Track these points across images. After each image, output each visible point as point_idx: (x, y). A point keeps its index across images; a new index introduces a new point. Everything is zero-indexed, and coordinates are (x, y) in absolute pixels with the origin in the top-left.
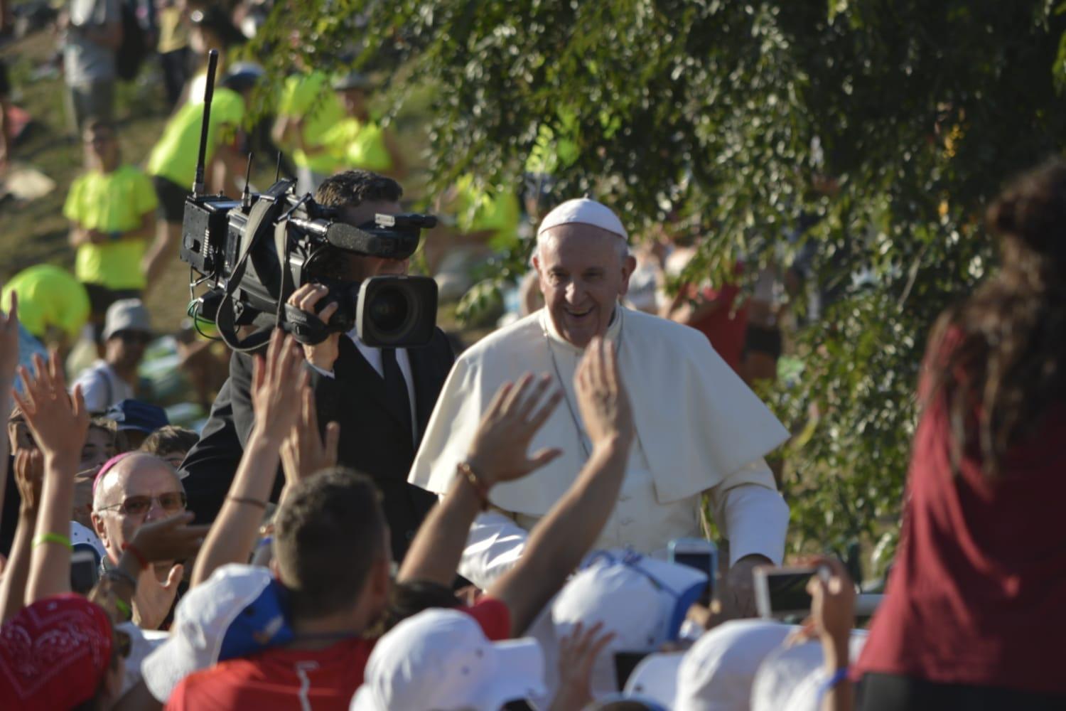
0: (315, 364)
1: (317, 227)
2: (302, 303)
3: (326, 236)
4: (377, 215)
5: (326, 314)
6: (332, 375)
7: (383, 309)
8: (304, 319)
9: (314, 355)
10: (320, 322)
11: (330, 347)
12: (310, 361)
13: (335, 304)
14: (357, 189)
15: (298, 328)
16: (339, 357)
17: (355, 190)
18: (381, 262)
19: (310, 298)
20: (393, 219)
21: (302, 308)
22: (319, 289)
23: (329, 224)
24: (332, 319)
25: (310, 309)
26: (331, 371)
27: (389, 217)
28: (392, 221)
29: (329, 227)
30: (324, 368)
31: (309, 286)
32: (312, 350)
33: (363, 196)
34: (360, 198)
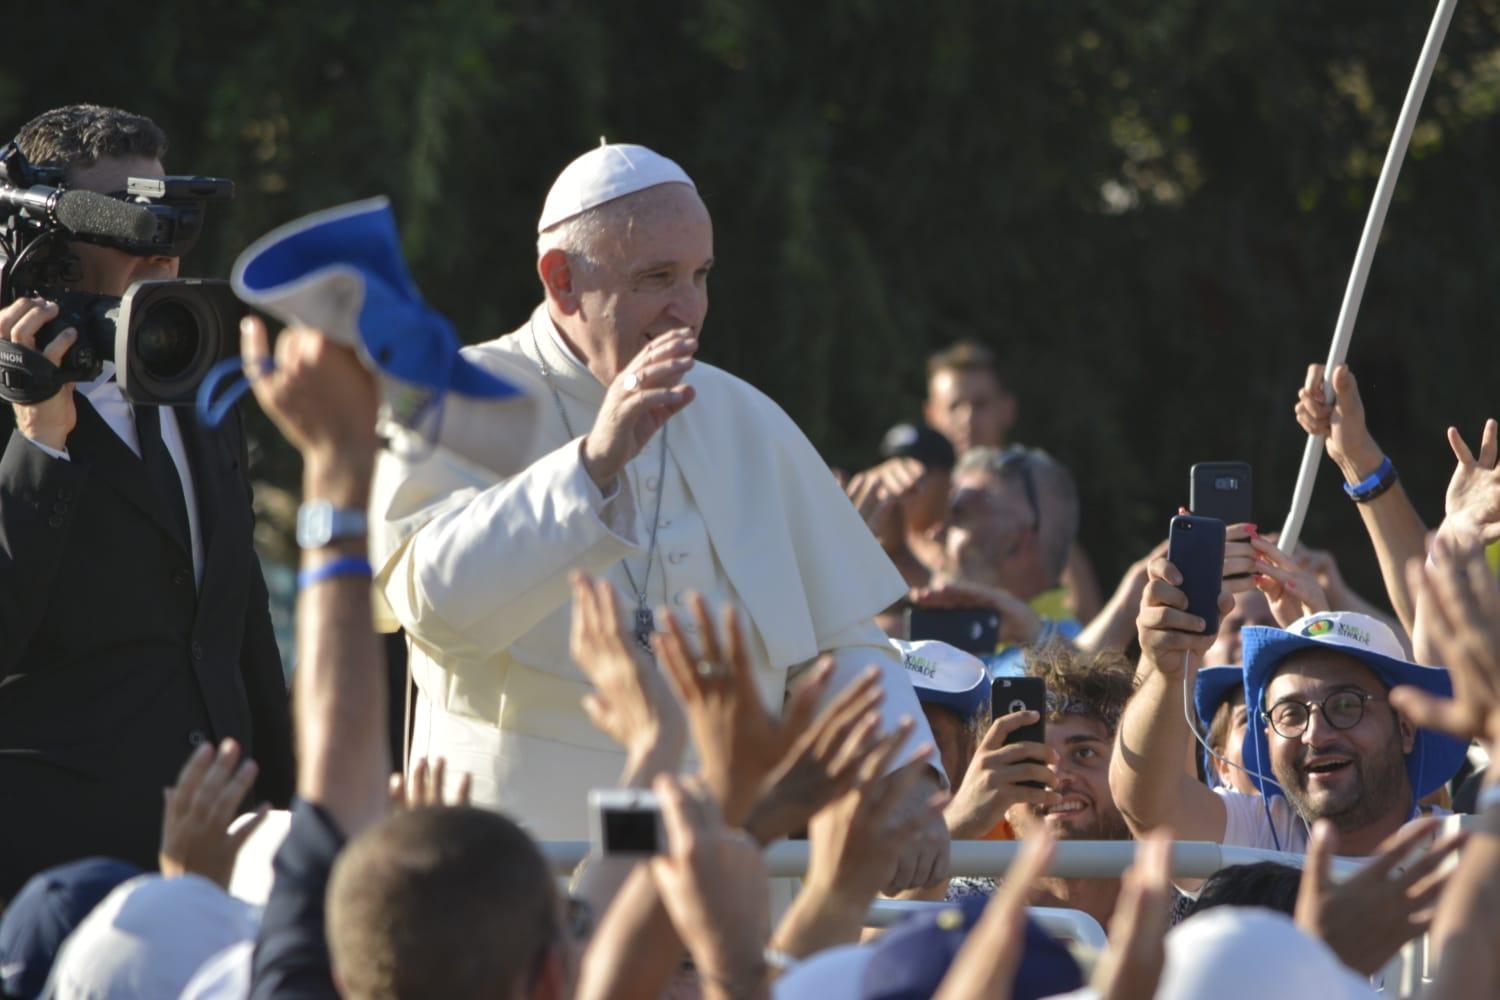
0: (35, 438)
1: (36, 198)
2: (14, 331)
3: (54, 213)
4: (131, 180)
5: (56, 350)
6: (66, 456)
7: (155, 338)
8: (20, 359)
9: (35, 423)
10: (47, 362)
11: (61, 409)
12: (28, 434)
13: (72, 332)
14: (90, 137)
15: (7, 374)
16: (78, 423)
17: (85, 140)
18: (136, 261)
19: (29, 322)
20: (163, 186)
21: (13, 340)
22: (42, 307)
23: (58, 192)
24: (66, 358)
25: (29, 342)
26: (64, 450)
27: (155, 183)
28: (159, 189)
29: (58, 197)
30: (54, 447)
31: (26, 302)
32: (31, 414)
33: (100, 149)
34: (95, 152)
